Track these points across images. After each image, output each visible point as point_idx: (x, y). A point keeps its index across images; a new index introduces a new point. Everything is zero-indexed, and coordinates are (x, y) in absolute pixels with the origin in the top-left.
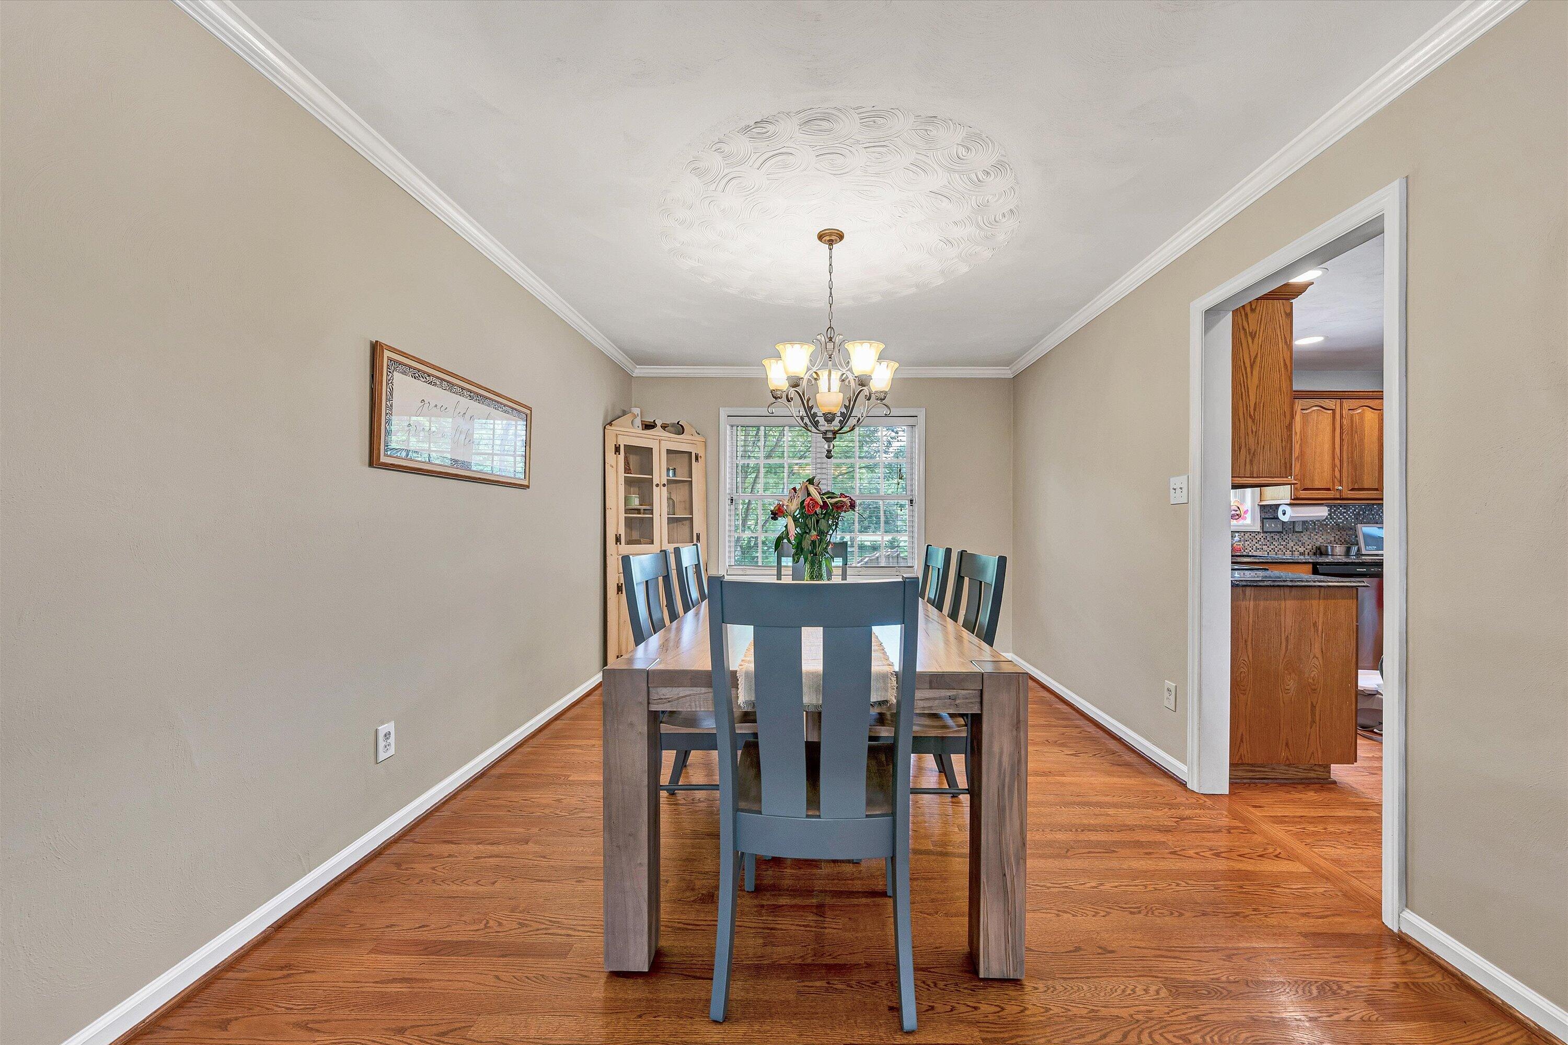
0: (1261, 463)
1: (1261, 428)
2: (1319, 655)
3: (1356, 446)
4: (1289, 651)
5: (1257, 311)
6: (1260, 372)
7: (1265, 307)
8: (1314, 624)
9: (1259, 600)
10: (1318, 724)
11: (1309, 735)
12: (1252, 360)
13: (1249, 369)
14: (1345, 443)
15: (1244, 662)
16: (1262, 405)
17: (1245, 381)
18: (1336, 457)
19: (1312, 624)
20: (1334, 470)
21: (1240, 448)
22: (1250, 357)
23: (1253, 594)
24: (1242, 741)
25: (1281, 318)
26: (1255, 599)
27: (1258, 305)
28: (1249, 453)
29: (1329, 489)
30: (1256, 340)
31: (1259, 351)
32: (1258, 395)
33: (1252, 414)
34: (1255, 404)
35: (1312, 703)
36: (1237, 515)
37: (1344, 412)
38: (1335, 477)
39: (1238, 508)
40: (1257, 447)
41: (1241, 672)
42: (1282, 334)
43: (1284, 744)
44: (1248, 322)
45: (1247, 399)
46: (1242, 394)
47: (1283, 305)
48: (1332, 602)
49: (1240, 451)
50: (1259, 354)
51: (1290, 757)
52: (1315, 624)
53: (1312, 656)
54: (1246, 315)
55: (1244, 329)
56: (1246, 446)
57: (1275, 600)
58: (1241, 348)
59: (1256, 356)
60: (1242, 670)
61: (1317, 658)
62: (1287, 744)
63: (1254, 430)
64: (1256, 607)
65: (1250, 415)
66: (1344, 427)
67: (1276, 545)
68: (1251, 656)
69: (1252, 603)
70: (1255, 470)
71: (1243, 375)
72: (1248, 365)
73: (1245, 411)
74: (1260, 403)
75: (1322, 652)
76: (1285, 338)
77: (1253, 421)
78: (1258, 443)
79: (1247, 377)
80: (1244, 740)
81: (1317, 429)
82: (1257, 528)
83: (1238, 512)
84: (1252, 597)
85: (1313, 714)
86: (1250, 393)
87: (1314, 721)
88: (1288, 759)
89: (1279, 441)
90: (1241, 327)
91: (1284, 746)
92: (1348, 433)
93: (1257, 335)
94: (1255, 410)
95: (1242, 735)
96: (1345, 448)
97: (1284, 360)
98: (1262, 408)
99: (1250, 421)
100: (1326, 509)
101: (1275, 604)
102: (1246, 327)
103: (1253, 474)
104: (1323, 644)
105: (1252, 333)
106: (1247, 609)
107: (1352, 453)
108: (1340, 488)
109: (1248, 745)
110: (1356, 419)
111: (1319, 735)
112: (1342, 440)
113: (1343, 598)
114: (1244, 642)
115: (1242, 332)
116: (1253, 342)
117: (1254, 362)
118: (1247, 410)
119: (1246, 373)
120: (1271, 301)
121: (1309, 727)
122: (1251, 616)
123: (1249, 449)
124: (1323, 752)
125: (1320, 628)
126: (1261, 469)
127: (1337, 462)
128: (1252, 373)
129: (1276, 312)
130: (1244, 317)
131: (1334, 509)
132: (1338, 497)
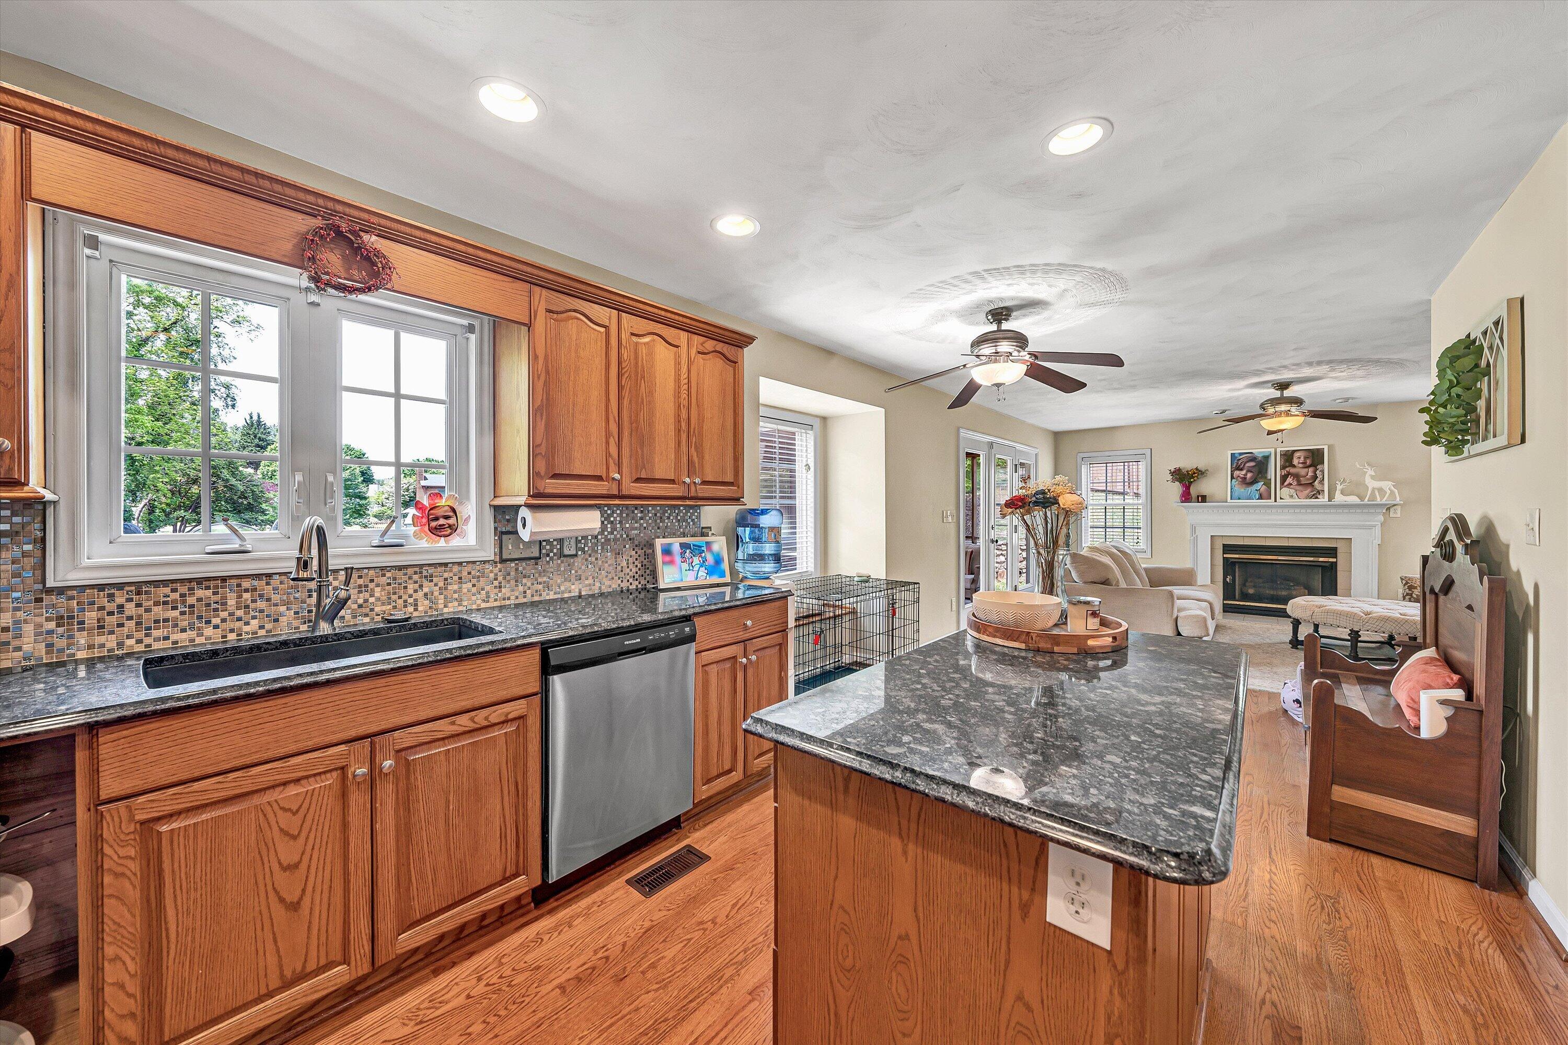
3: (643, 403)
14: (626, 393)
18: (611, 417)
20: (607, 443)
29: (599, 478)
36: (450, 526)
37: (623, 336)
38: (610, 455)
39: (454, 511)
66: (624, 365)
67: (529, 584)
81: (578, 357)
82: (489, 553)
83: (452, 521)
92: (630, 376)
96: (626, 402)
100: (597, 514)
107: (637, 415)
108: (617, 476)
110: (643, 351)
112: (620, 387)
127: (613, 428)
131: (611, 515)
132: (616, 492)
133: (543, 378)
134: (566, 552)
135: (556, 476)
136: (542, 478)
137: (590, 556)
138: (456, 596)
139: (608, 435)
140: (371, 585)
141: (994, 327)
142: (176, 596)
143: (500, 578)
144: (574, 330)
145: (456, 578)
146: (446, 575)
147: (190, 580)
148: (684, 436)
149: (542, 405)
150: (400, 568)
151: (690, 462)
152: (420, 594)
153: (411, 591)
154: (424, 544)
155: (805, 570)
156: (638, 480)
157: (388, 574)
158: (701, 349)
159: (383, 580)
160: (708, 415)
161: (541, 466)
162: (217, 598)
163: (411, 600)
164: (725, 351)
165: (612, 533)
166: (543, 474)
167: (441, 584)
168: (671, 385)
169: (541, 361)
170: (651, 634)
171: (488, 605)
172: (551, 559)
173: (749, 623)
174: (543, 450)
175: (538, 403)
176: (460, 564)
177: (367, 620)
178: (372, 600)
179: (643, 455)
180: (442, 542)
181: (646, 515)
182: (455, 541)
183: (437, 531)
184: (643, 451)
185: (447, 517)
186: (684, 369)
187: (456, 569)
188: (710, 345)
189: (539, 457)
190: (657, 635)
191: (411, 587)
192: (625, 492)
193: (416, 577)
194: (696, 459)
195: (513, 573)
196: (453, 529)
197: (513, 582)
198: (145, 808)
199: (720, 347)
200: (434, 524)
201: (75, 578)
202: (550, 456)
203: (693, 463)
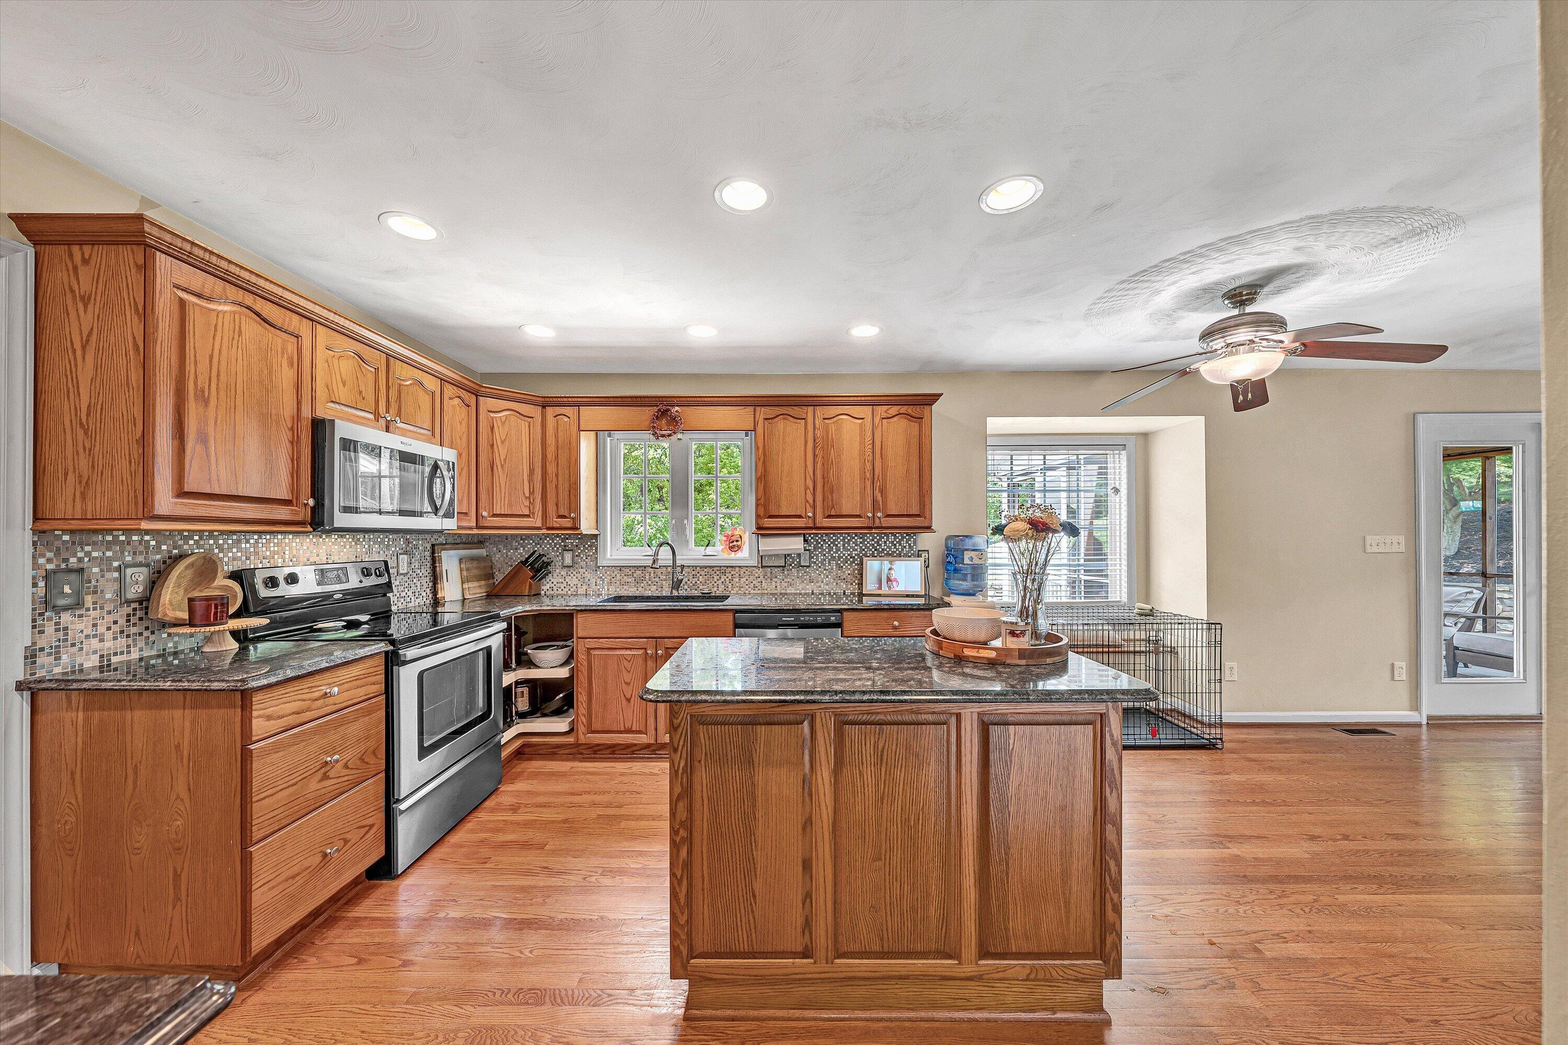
0: (98, 495)
1: (97, 444)
2: (184, 794)
3: (834, 463)
4: (138, 789)
5: (93, 262)
6: (96, 358)
7: (104, 256)
8: (176, 747)
9: (92, 710)
10: (184, 902)
11: (172, 918)
12: (84, 339)
13: (79, 353)
14: (819, 460)
15: (71, 806)
16: (99, 407)
17: (74, 369)
18: (808, 477)
19: (173, 748)
20: (805, 494)
21: (66, 474)
22: (81, 334)
23: (82, 700)
24: (68, 926)
25: (128, 273)
26: (86, 709)
27: (95, 254)
28: (80, 482)
29: (800, 516)
30: (90, 307)
31: (95, 324)
32: (93, 392)
33: (84, 420)
34: (89, 406)
35: (175, 870)
37: (818, 422)
38: (807, 501)
39: (741, 537)
40: (93, 472)
41: (66, 822)
42: (131, 297)
43: (133, 934)
44: (78, 279)
45: (77, 400)
46: (68, 392)
47: (133, 252)
48: (203, 713)
49: (66, 479)
50: (95, 329)
51: (142, 954)
52: (178, 747)
53: (173, 797)
54: (75, 268)
55: (72, 291)
56: (74, 472)
57: (116, 709)
58: (66, 320)
59: (90, 333)
60: (67, 818)
61: (182, 800)
62: (137, 934)
63: (87, 446)
64: (87, 720)
65: (81, 423)
66: (818, 440)
67: (779, 582)
68: (80, 796)
69: (81, 714)
70: (89, 508)
71: (70, 362)
72: (78, 346)
73: (73, 417)
74: (96, 404)
75: (189, 789)
76: (136, 303)
77: (86, 433)
78: (93, 467)
79: (76, 365)
80: (72, 926)
82: (755, 562)
83: (739, 543)
84: (81, 705)
85: (177, 886)
86: (81, 390)
87: (178, 899)
88: (138, 956)
89: (125, 463)
90: (67, 287)
91: (133, 938)
92: (822, 447)
93: (92, 299)
94: (88, 415)
95: (68, 919)
96: (819, 465)
97: (134, 338)
98: (99, 410)
99: (80, 432)
100: (801, 539)
101: (116, 714)
102: (76, 287)
103: (86, 515)
104: (191, 778)
105: (84, 296)
106: (74, 724)
107: (829, 473)
108: (812, 515)
109: (78, 936)
110: (833, 428)
111: (187, 920)
112: (815, 456)
113: (219, 707)
114: (69, 775)
115: (69, 295)
116: (85, 312)
117: (88, 341)
118: (76, 415)
119: (75, 359)
120: (113, 247)
121: (170, 908)
122: (80, 733)
123: (80, 476)
124: (192, 946)
125: (186, 753)
126: (98, 507)
127: (810, 483)
128: (84, 358)
129: (122, 264)
130: (71, 272)
131: (836, 540)
132: (811, 525)
133: (762, 459)
134: (802, 564)
135: (770, 517)
136: (762, 518)
137: (820, 567)
138: (737, 585)
139: (806, 488)
140: (698, 575)
141: (1236, 312)
142: (630, 573)
143: (762, 577)
144: (782, 426)
145: (737, 575)
146: (732, 573)
147: (635, 566)
148: (868, 483)
149: (761, 475)
150: (710, 567)
151: (874, 501)
152: (720, 581)
153: (716, 580)
154: (725, 556)
155: (1118, 599)
156: (829, 516)
157: (706, 570)
158: (884, 415)
159: (703, 573)
160: (891, 463)
161: (762, 513)
162: (642, 575)
163: (715, 584)
164: (910, 411)
165: (836, 552)
166: (762, 515)
167: (730, 578)
168: (856, 446)
169: (761, 450)
170: (803, 616)
171: (755, 592)
172: (793, 567)
173: (896, 623)
174: (762, 502)
175: (759, 474)
176: (740, 567)
177: (696, 592)
178: (698, 582)
179: (832, 500)
180: (733, 555)
181: (864, 540)
182: (739, 555)
183: (731, 548)
184: (832, 497)
185: (737, 541)
186: (869, 433)
187: (737, 569)
188: (894, 410)
189: (760, 506)
190: (807, 618)
191: (716, 578)
192: (818, 525)
193: (718, 572)
194: (880, 498)
195: (769, 575)
196: (739, 547)
197: (769, 580)
198: (591, 643)
199: (904, 409)
200: (731, 545)
201: (605, 563)
202: (766, 506)
203: (878, 502)
